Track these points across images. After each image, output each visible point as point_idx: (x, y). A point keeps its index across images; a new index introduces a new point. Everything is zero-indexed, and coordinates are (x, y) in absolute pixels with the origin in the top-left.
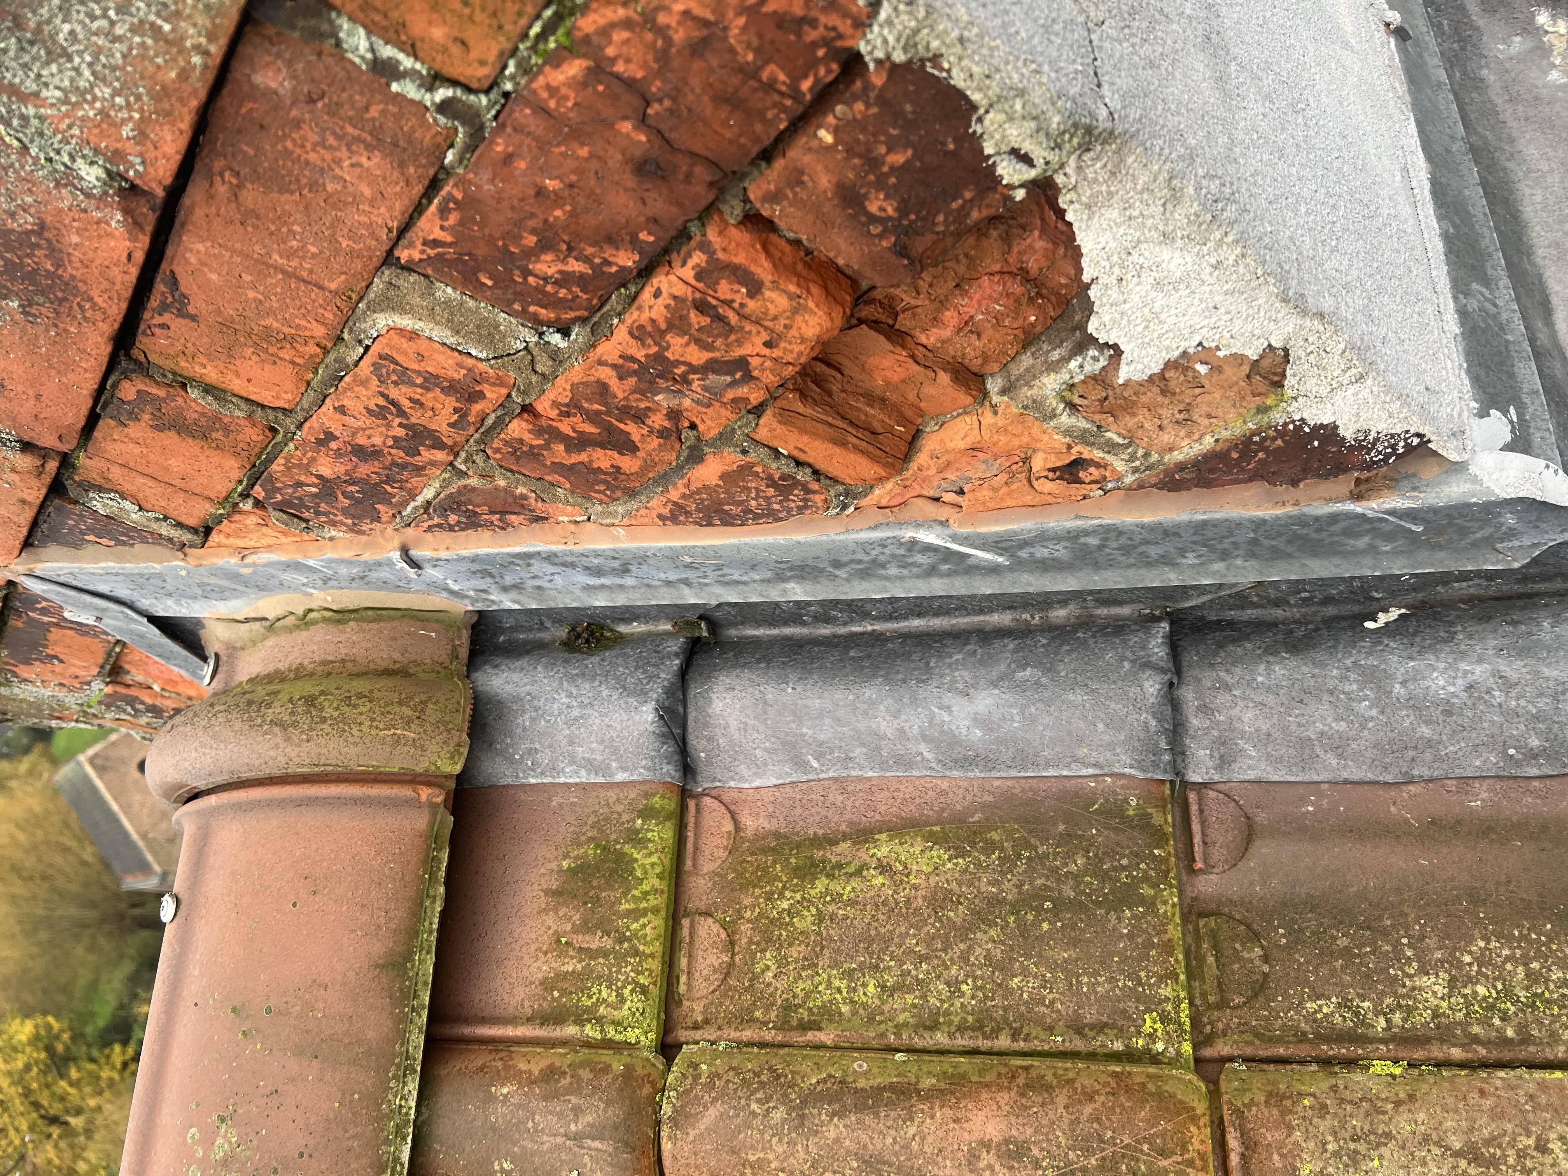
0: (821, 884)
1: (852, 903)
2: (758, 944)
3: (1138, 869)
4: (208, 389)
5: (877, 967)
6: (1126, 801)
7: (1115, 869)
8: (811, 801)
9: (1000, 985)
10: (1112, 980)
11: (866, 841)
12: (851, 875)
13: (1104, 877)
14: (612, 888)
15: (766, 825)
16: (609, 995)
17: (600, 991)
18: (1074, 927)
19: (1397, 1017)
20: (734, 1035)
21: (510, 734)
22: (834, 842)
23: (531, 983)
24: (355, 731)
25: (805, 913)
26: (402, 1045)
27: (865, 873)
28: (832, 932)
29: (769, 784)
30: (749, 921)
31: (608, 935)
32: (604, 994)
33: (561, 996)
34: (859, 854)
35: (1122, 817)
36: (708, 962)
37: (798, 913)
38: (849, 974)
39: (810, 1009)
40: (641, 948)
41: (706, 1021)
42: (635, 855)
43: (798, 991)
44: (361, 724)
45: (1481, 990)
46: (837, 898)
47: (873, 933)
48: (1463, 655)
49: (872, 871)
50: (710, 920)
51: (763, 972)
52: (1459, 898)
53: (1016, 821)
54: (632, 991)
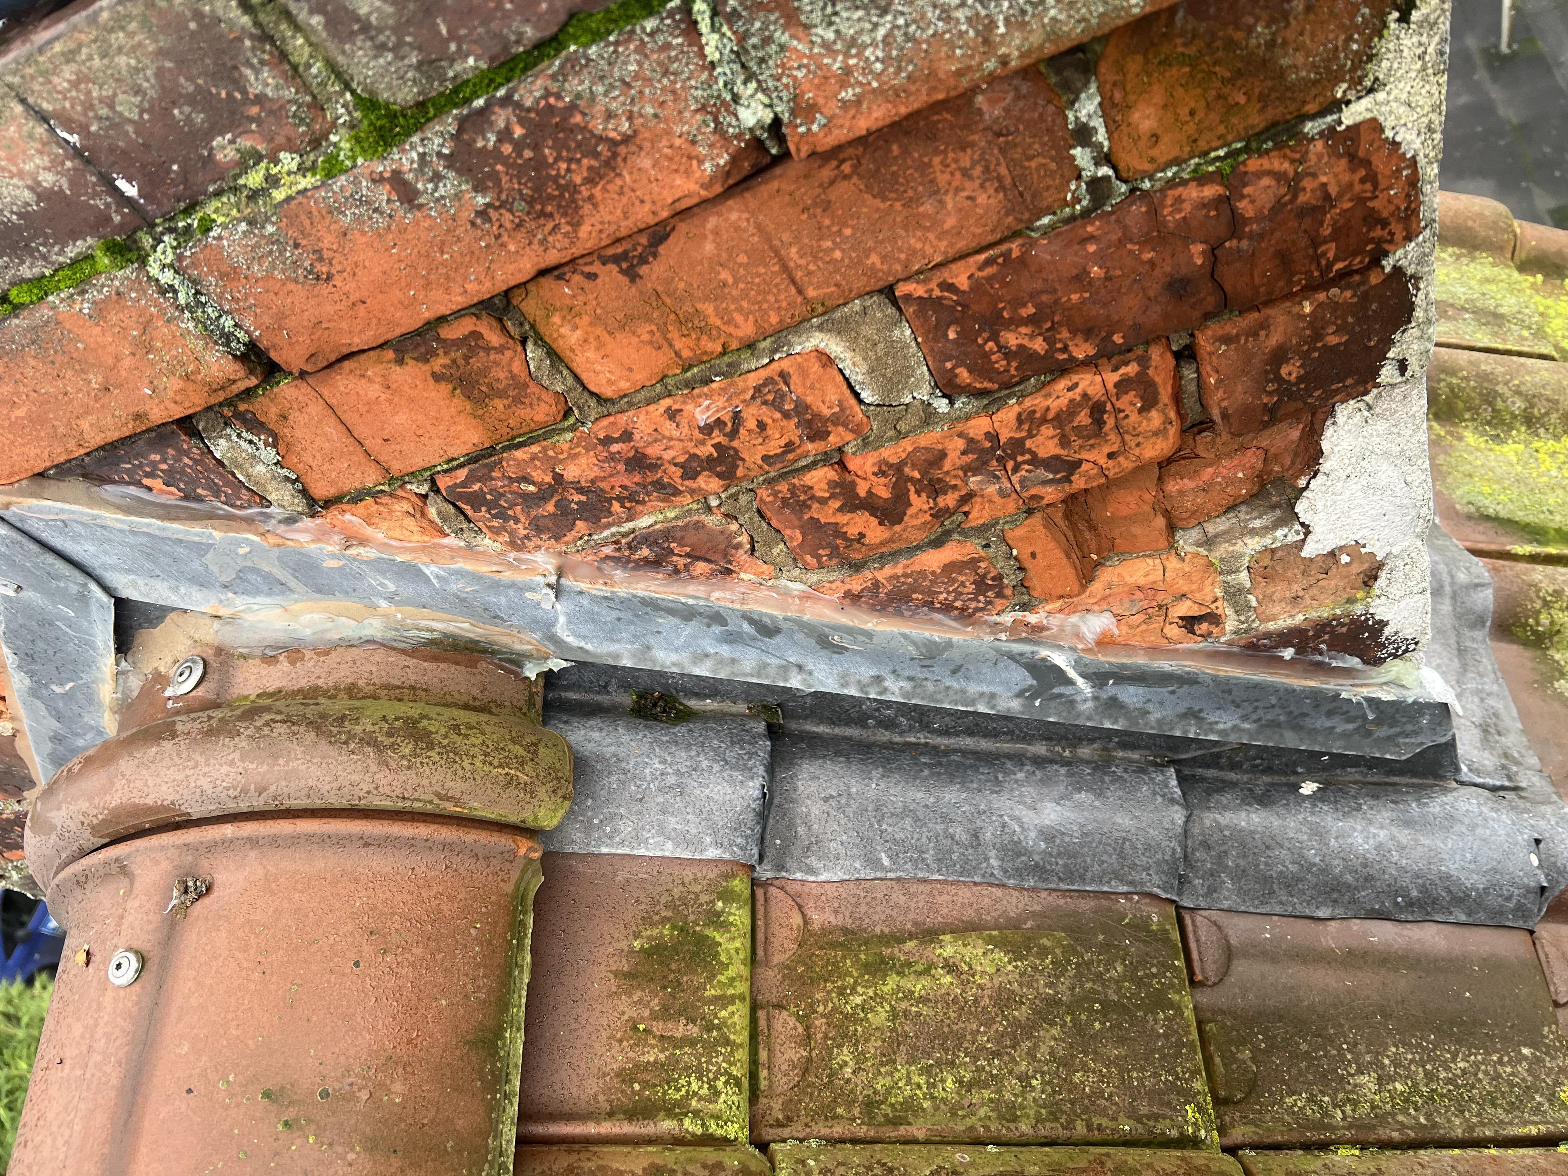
0: (892, 981)
1: (924, 1000)
2: (833, 1039)
3: (1165, 977)
4: (553, 354)
5: (953, 1063)
6: (1149, 917)
7: (1147, 976)
8: (875, 898)
9: (1065, 1080)
10: (1156, 1075)
11: (932, 942)
12: (920, 974)
13: (1140, 983)
14: (694, 972)
15: (832, 919)
16: (700, 1088)
17: (689, 1083)
18: (1120, 1027)
19: (1348, 1108)
20: (825, 1131)
21: (593, 796)
22: (901, 941)
23: (604, 1075)
24: (466, 764)
25: (879, 1009)
26: (495, 1138)
27: (933, 971)
28: (907, 1028)
29: (835, 879)
30: (823, 1016)
31: (694, 1022)
32: (695, 1086)
33: (643, 1089)
34: (927, 953)
35: (1148, 931)
36: (786, 1056)
37: (872, 1009)
38: (927, 1071)
39: (892, 1105)
40: (732, 1037)
41: (789, 1119)
42: (718, 939)
43: (878, 1087)
44: (473, 757)
45: (1399, 1086)
46: (909, 995)
47: (946, 1030)
48: (1370, 822)
49: (940, 971)
50: (785, 1013)
51: (841, 1067)
52: (1374, 1013)
53: (1063, 930)
54: (726, 1083)
